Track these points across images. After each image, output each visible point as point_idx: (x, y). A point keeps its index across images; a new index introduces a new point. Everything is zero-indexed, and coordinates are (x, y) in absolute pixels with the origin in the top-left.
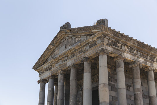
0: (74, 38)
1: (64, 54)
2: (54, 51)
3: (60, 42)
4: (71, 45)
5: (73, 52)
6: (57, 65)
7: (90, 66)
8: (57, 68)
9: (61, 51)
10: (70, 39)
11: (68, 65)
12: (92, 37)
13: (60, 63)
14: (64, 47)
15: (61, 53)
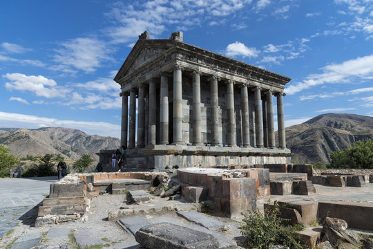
0: (152, 49)
1: (143, 67)
2: (133, 63)
3: (140, 53)
4: (150, 57)
5: (151, 66)
6: (137, 78)
7: (167, 81)
8: (137, 81)
9: (140, 63)
10: (148, 51)
11: (147, 79)
12: (167, 51)
13: (140, 76)
14: (143, 59)
15: (141, 65)
